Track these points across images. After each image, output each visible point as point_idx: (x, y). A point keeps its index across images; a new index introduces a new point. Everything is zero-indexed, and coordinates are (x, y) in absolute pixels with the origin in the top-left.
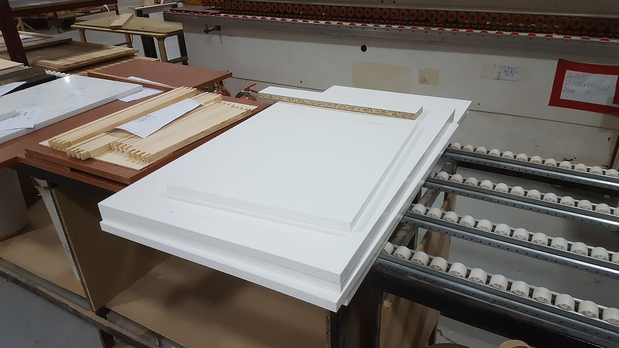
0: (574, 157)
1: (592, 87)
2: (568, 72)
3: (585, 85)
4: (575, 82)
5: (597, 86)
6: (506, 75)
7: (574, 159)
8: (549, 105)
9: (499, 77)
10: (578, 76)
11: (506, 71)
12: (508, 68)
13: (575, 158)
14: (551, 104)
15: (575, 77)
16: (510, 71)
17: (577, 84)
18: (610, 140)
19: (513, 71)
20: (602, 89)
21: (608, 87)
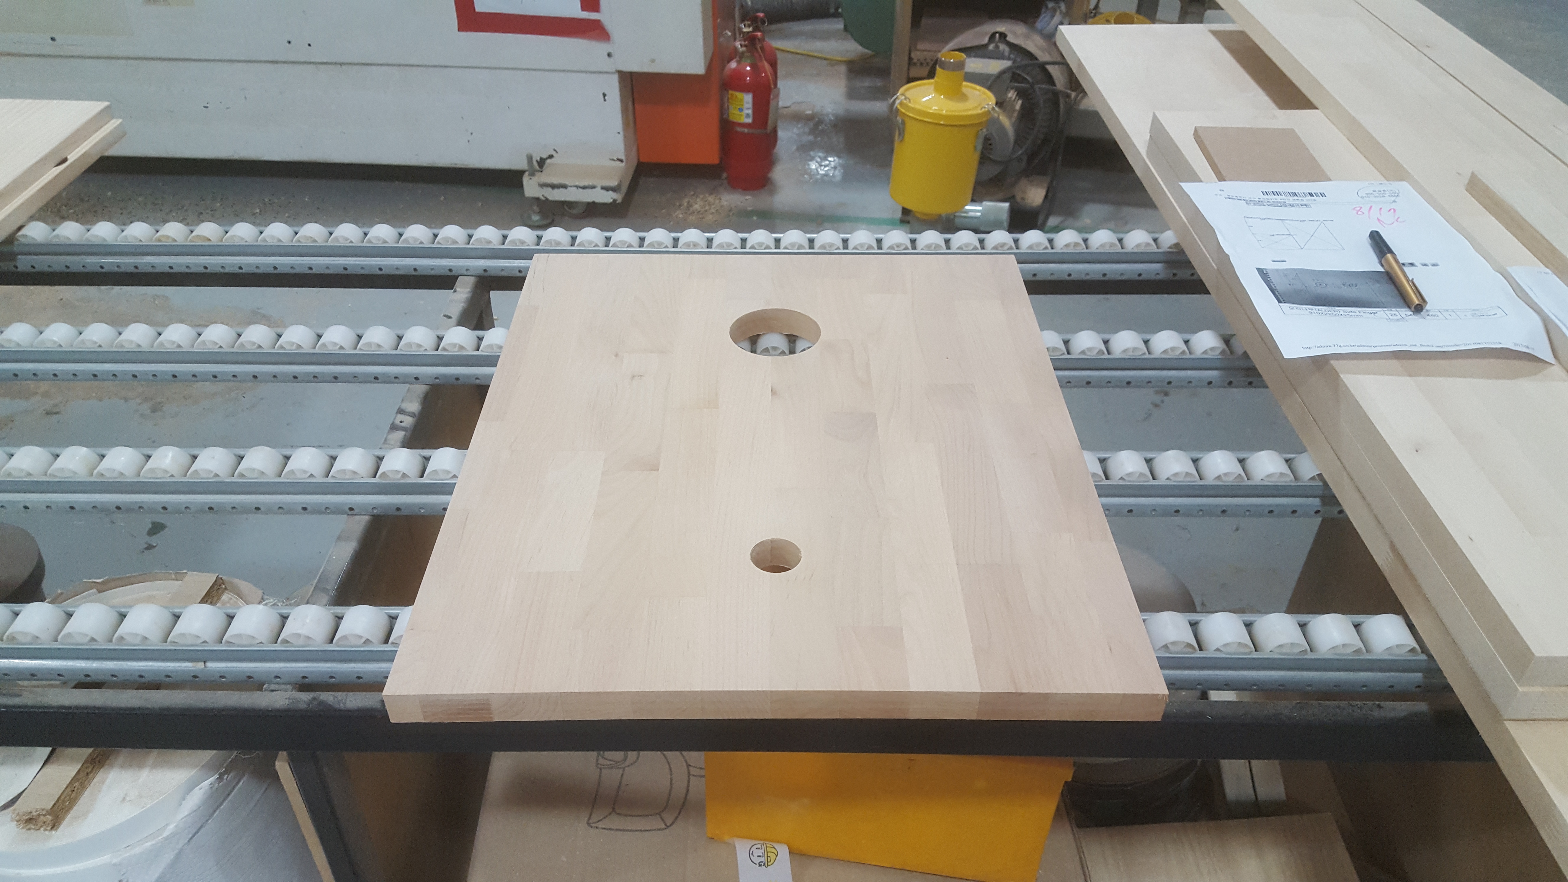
0: (555, 150)
7: (554, 153)
8: (459, 30)
13: (557, 152)
14: (461, 28)
18: (606, 98)
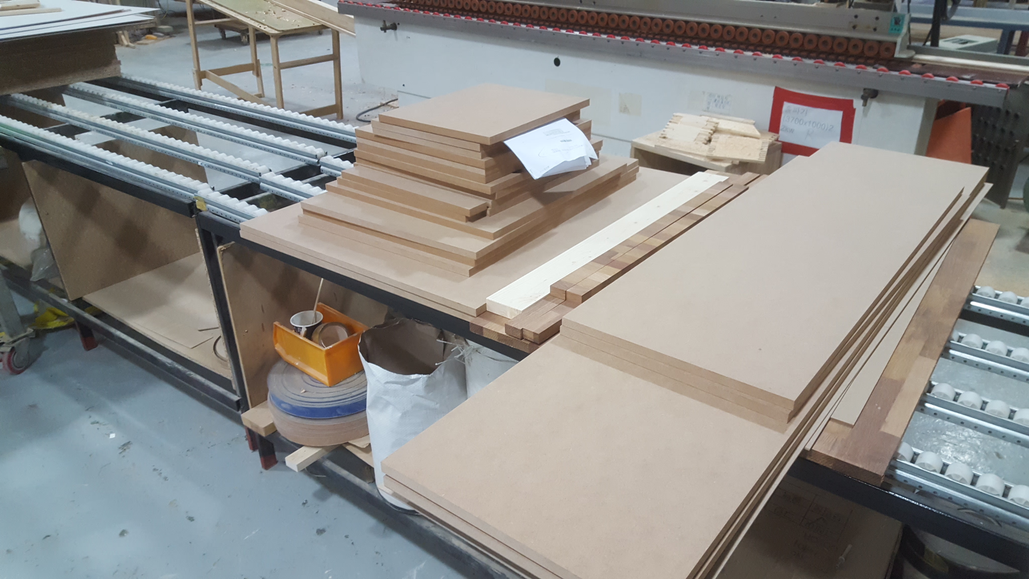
1: (814, 125)
2: (786, 106)
3: (805, 123)
4: (794, 118)
5: (819, 125)
6: (716, 105)
9: (708, 108)
10: (797, 111)
11: (717, 101)
12: (719, 97)
15: (794, 111)
16: (721, 101)
17: (797, 122)
19: (724, 102)
20: (826, 128)
21: (831, 127)
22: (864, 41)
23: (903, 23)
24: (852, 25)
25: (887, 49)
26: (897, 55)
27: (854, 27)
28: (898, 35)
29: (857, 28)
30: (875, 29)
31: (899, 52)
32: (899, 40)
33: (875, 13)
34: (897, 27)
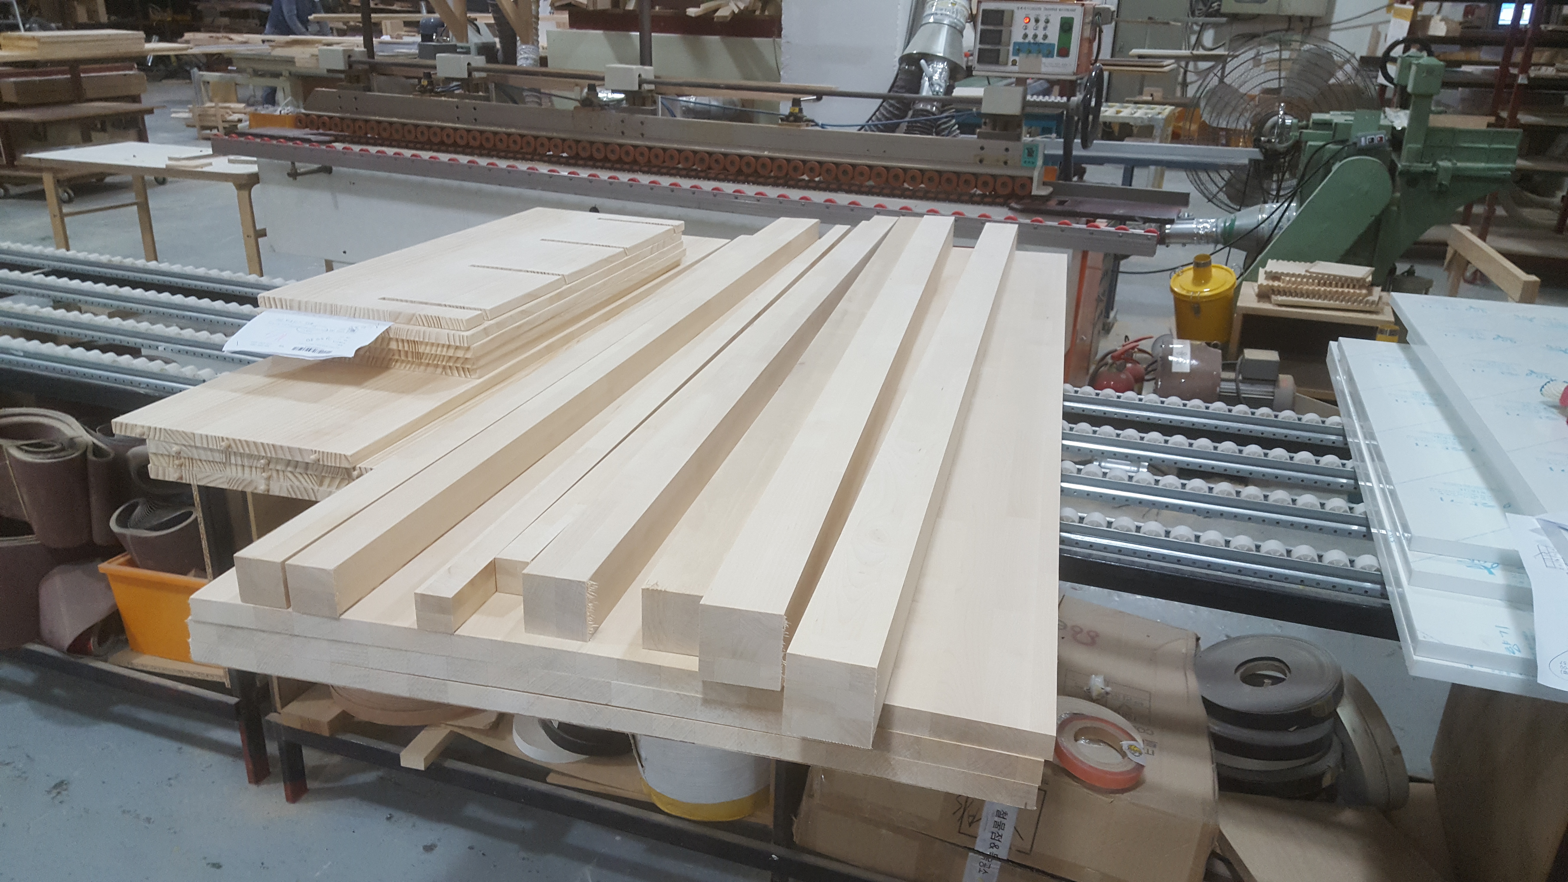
22: (994, 177)
23: (1037, 155)
24: (978, 159)
25: (1023, 186)
26: (1035, 192)
27: (981, 161)
28: (1034, 168)
29: (984, 162)
30: (1006, 163)
31: (1038, 188)
32: (1036, 174)
33: (1005, 144)
34: (1031, 160)
